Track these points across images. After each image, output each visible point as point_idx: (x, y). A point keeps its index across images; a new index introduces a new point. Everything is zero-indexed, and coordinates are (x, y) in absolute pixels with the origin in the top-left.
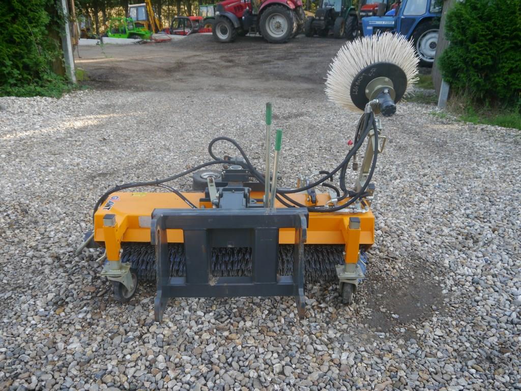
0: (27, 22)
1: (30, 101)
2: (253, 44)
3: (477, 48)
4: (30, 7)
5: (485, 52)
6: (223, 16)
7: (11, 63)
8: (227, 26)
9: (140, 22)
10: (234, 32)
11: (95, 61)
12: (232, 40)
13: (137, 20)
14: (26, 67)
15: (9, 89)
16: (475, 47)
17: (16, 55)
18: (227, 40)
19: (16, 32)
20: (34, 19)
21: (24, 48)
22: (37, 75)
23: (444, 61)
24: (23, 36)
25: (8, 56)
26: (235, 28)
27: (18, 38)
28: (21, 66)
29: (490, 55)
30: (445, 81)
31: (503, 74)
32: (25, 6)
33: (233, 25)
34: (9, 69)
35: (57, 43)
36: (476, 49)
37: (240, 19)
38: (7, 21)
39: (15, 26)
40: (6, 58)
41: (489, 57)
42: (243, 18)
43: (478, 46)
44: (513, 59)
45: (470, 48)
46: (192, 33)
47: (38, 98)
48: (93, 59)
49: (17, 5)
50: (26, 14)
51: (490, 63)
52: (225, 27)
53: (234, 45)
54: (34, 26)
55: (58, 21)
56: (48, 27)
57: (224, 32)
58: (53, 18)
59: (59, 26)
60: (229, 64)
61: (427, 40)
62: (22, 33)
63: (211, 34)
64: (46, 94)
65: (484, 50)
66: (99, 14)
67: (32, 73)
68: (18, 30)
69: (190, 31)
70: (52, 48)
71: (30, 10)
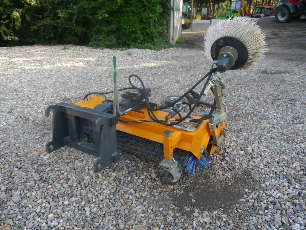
0: (149, 12)
1: (143, 51)
2: (302, 24)
4: (152, 4)
6: (284, 5)
7: (140, 32)
8: (286, 11)
9: (236, 10)
10: (290, 16)
11: (198, 32)
12: (287, 21)
13: (235, 9)
14: (147, 34)
15: (137, 45)
17: (143, 28)
18: (284, 21)
19: (144, 17)
20: (153, 10)
21: (147, 25)
22: (152, 38)
24: (147, 19)
25: (139, 28)
26: (291, 13)
27: (145, 20)
28: (145, 33)
32: (150, 4)
33: (289, 11)
34: (139, 35)
35: (165, 22)
37: (296, 7)
38: (141, 11)
39: (144, 14)
40: (139, 30)
42: (298, 6)
46: (265, 16)
47: (148, 50)
48: (197, 31)
49: (146, 3)
50: (149, 8)
52: (284, 13)
53: (288, 24)
54: (153, 14)
55: (167, 11)
56: (161, 14)
57: (283, 16)
58: (164, 9)
59: (167, 13)
60: (274, 37)
62: (147, 17)
63: (274, 17)
64: (153, 48)
66: (216, 6)
67: (150, 37)
68: (145, 15)
69: (264, 15)
70: (162, 25)
71: (152, 5)
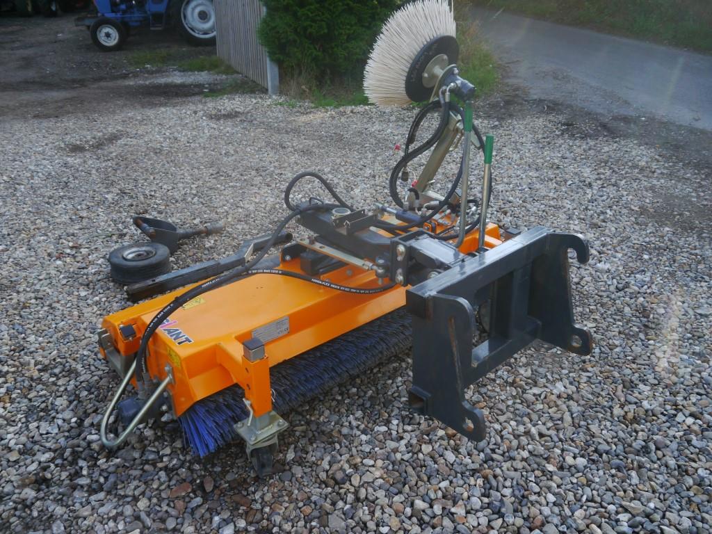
3: (309, 13)
5: (319, 18)
16: (306, 12)
23: (267, 34)
29: (324, 21)
30: (272, 60)
31: (341, 42)
36: (308, 15)
41: (323, 23)
43: (308, 10)
44: (348, 24)
45: (299, 14)
51: (326, 31)
61: (193, 9)
65: (316, 15)
